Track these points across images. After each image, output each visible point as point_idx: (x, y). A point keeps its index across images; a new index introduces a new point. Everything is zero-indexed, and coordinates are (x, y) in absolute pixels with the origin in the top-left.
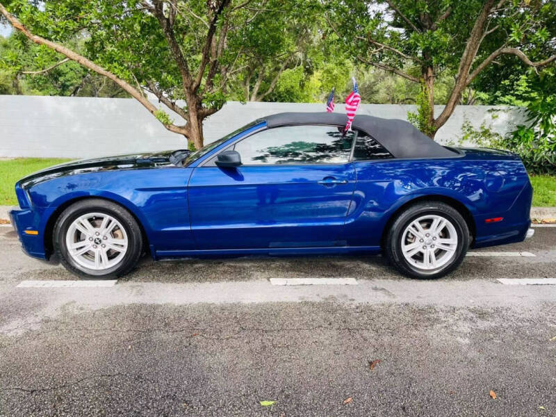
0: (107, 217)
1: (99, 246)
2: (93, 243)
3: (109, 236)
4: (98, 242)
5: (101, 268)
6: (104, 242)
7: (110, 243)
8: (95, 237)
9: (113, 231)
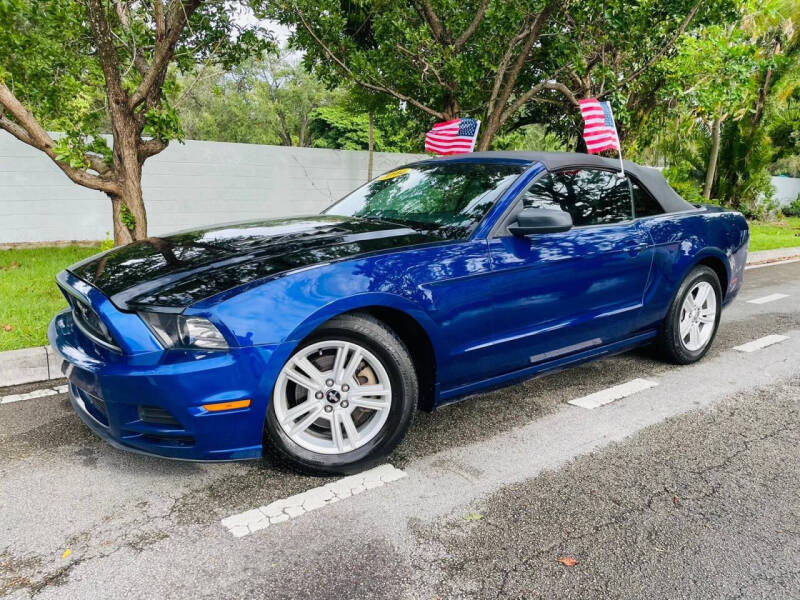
0: (344, 347)
1: (337, 406)
2: (324, 402)
3: (352, 383)
4: (333, 398)
5: (347, 449)
6: (344, 395)
7: (357, 396)
8: (326, 389)
9: (358, 372)
